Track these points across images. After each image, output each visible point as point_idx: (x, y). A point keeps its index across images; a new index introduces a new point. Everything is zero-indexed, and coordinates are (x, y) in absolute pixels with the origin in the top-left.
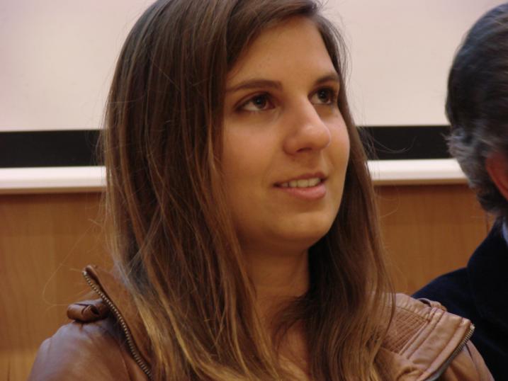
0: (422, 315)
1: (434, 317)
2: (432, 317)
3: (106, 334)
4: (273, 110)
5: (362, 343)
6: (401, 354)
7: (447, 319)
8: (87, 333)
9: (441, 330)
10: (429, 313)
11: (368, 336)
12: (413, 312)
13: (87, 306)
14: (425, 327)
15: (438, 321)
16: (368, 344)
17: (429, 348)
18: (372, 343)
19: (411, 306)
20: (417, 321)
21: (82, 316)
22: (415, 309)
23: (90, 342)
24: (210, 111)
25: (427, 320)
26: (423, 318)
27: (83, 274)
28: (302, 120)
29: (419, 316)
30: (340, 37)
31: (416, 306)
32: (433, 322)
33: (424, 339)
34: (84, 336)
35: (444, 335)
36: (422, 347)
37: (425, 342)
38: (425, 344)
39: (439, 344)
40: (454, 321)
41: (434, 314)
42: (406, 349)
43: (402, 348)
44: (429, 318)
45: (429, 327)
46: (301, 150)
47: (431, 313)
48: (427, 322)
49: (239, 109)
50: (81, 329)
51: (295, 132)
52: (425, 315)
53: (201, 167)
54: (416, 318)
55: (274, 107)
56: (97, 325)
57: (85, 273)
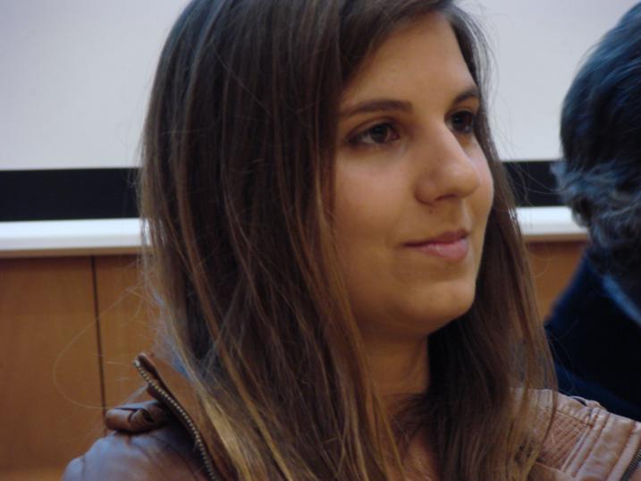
0: (581, 418)
1: (598, 420)
2: (595, 421)
3: (166, 448)
4: (398, 142)
5: (509, 455)
6: (564, 471)
7: (615, 423)
8: (140, 447)
9: (608, 438)
10: (590, 415)
11: (516, 447)
12: (567, 414)
13: (135, 410)
14: (588, 434)
15: (603, 427)
16: (517, 458)
17: (598, 463)
18: (524, 457)
19: (564, 407)
20: (575, 426)
21: (129, 425)
22: (570, 410)
23: (146, 460)
24: (318, 147)
25: (588, 424)
26: (582, 422)
27: (135, 364)
28: (442, 156)
29: (576, 419)
30: (478, 32)
31: (571, 405)
32: (597, 427)
33: (590, 450)
34: (136, 453)
35: (614, 445)
36: (588, 460)
37: (592, 453)
38: (592, 456)
39: (608, 457)
40: (625, 425)
41: (596, 417)
42: (570, 463)
43: (563, 462)
44: (591, 422)
45: (593, 434)
46: (440, 199)
47: (593, 416)
48: (589, 427)
49: (354, 142)
50: (129, 443)
51: (434, 174)
52: (585, 418)
53: (304, 224)
54: (574, 422)
55: (398, 137)
56: (153, 437)
57: (138, 363)
